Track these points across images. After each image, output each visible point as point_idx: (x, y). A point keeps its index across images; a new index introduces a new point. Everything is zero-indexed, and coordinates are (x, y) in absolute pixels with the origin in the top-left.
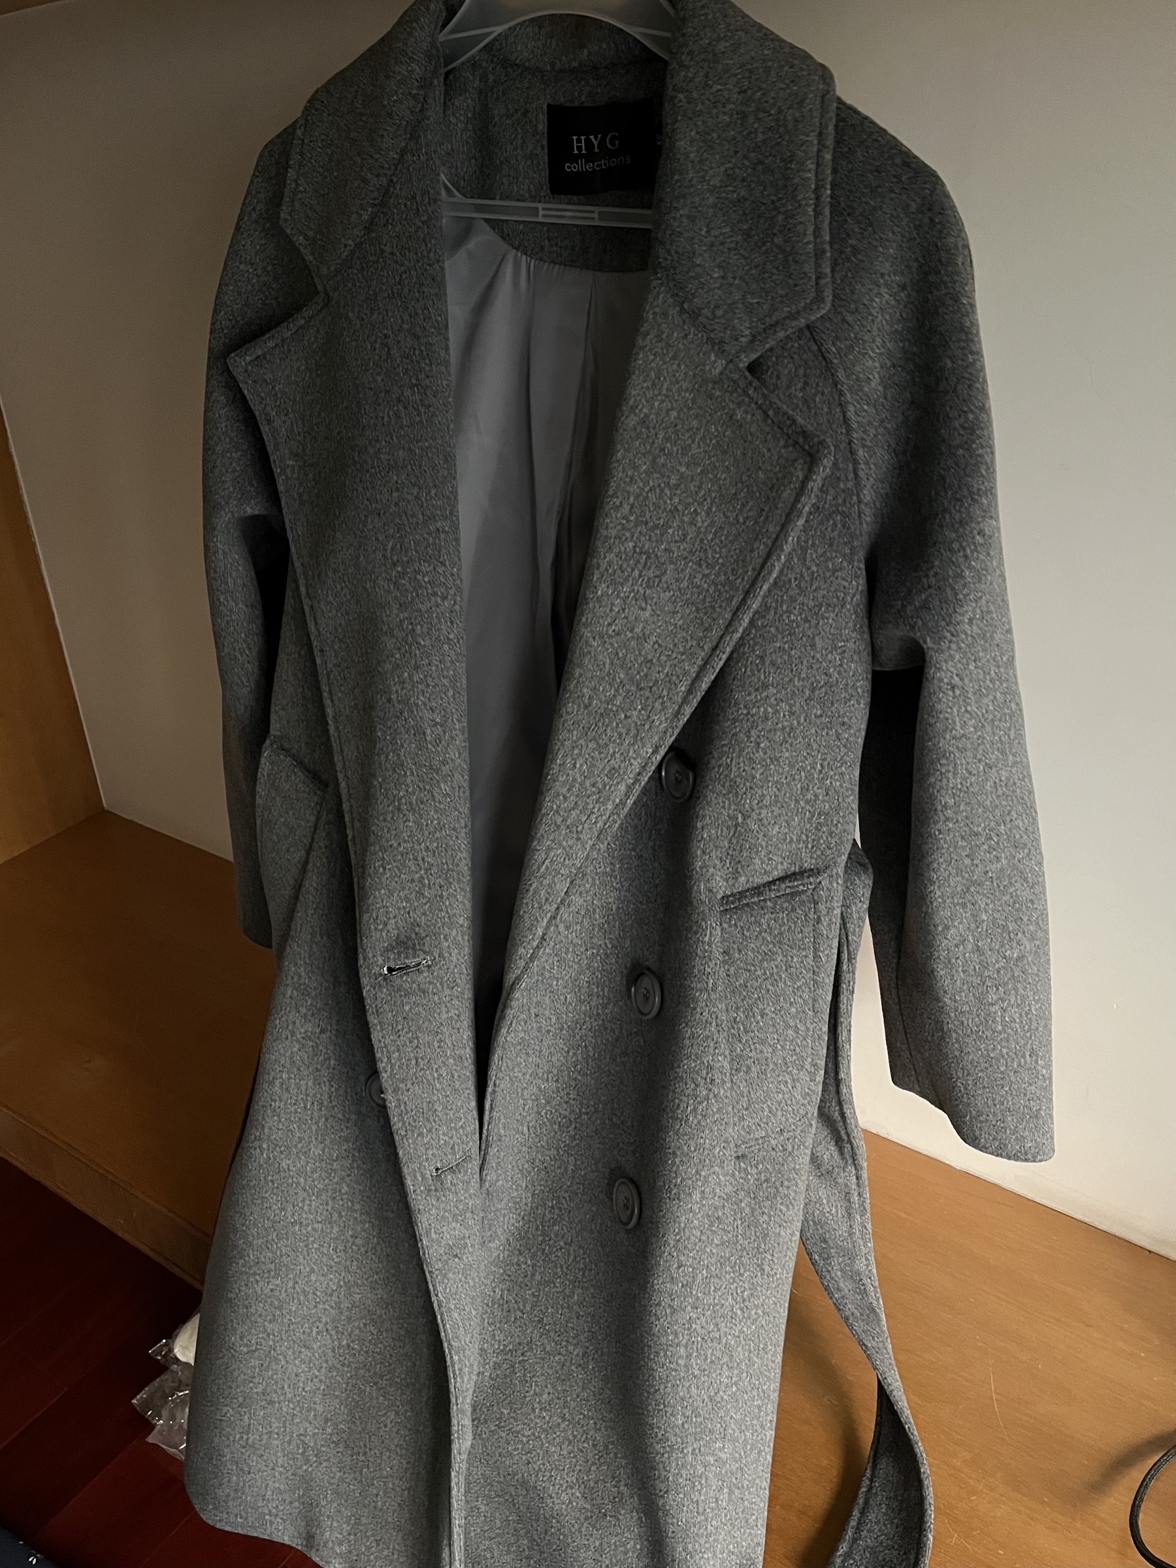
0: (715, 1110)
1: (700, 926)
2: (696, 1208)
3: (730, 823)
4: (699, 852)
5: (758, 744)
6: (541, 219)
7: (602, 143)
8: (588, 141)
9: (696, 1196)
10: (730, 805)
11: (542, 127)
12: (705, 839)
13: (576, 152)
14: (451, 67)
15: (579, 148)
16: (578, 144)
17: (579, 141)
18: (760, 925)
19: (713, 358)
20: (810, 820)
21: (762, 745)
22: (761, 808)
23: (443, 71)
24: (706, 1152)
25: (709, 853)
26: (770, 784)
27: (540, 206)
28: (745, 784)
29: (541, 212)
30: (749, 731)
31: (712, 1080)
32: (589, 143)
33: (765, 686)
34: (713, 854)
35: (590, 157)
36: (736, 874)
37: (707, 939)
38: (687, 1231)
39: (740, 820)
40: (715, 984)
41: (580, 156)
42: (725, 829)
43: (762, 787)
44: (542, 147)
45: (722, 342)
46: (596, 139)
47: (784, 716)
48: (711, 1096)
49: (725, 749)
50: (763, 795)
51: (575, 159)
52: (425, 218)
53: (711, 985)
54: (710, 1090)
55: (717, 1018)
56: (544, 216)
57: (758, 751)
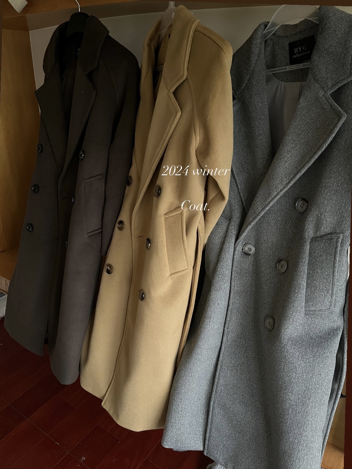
0: (300, 296)
1: (304, 244)
2: (291, 323)
3: (316, 216)
4: (307, 224)
5: (327, 194)
6: (287, 70)
7: (302, 49)
8: (298, 49)
9: (291, 320)
10: (317, 211)
11: (288, 49)
12: (309, 221)
13: (295, 52)
14: (266, 39)
15: (296, 51)
16: (296, 50)
17: (296, 49)
18: (320, 247)
19: (321, 91)
20: (340, 218)
21: (328, 194)
22: (326, 212)
23: (264, 41)
24: (295, 308)
25: (310, 225)
26: (329, 206)
27: (287, 67)
28: (322, 205)
29: (288, 68)
30: (325, 190)
31: (300, 288)
32: (298, 50)
33: (331, 178)
34: (311, 225)
35: (299, 53)
36: (317, 231)
37: (305, 248)
38: (287, 329)
39: (319, 215)
40: (305, 261)
41: (296, 53)
42: (315, 218)
43: (326, 206)
44: (288, 54)
45: (324, 87)
46: (300, 48)
47: (335, 186)
48: (299, 292)
49: (318, 195)
50: (326, 209)
51: (295, 54)
52: (262, 75)
53: (304, 261)
54: (299, 290)
55: (304, 270)
56: (289, 69)
57: (326, 196)
